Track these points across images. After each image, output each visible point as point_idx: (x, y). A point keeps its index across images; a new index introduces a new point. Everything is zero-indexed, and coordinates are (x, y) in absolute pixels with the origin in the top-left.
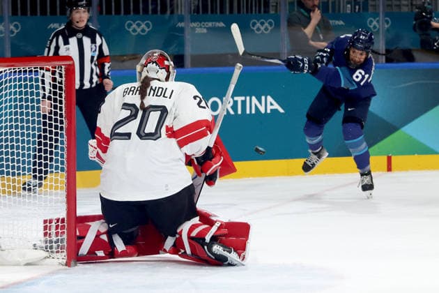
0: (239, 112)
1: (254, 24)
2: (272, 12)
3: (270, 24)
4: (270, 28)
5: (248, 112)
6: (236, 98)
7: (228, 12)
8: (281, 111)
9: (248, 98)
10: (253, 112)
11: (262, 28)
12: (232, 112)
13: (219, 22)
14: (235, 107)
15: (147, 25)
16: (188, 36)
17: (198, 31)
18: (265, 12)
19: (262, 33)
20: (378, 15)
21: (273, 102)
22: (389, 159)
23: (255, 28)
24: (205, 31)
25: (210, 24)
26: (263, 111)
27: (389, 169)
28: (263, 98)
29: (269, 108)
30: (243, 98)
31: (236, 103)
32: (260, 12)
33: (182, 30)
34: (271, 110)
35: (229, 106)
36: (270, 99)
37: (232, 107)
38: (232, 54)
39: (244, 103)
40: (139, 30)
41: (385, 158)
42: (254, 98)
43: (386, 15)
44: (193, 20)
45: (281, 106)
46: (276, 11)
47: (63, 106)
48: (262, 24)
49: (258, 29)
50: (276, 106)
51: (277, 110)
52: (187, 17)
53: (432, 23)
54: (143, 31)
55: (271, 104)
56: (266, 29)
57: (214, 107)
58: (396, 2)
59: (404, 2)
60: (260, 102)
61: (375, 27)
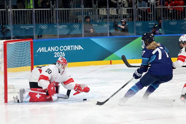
0: (72, 50)
1: (74, 26)
2: (79, 22)
4: (78, 27)
5: (74, 49)
6: (71, 46)
7: (67, 22)
8: (83, 49)
9: (74, 46)
10: (75, 49)
11: (76, 27)
12: (70, 50)
13: (65, 25)
14: (71, 48)
15: (46, 26)
17: (60, 28)
22: (111, 61)
26: (78, 49)
27: (111, 64)
28: (78, 46)
29: (80, 48)
30: (73, 46)
31: (71, 47)
32: (76, 22)
33: (56, 28)
34: (80, 49)
35: (69, 48)
36: (79, 46)
37: (70, 48)
39: (73, 47)
41: (110, 61)
42: (75, 46)
43: (109, 23)
50: (81, 48)
51: (81, 49)
53: (118, 25)
54: (45, 28)
55: (80, 47)
56: (77, 27)
57: (65, 48)
58: (111, 19)
59: (113, 19)
60: (77, 47)
61: (106, 26)
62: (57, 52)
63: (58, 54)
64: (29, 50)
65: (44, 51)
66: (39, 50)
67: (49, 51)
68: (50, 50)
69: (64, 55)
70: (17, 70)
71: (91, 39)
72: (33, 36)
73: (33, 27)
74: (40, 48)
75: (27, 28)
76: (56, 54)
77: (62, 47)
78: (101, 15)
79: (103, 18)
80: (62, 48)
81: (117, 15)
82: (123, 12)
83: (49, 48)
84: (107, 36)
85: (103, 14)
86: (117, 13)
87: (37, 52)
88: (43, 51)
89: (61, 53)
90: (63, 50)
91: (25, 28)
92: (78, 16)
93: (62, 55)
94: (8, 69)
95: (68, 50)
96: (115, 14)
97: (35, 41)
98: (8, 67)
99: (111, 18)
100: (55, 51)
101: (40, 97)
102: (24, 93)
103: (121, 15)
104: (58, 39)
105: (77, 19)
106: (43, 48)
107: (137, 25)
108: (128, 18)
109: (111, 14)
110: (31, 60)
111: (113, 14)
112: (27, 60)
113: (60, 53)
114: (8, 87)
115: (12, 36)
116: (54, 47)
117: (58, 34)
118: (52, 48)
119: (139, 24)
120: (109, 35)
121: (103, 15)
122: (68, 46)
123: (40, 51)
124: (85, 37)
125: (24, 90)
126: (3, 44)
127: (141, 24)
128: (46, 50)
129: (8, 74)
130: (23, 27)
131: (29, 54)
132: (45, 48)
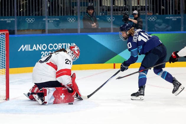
1: (69, 19)
2: (75, 15)
3: (74, 19)
4: (74, 21)
6: (63, 44)
7: (60, 15)
9: (67, 44)
11: (72, 21)
13: (57, 18)
15: (33, 20)
16: (47, 23)
17: (50, 21)
18: (73, 15)
19: (72, 22)
20: (111, 16)
22: (114, 64)
23: (69, 21)
24: (52, 21)
25: (54, 19)
27: (114, 68)
28: (72, 44)
30: (65, 44)
31: (63, 45)
32: (71, 15)
33: (45, 21)
36: (74, 44)
37: (61, 47)
38: (62, 29)
39: (65, 45)
40: (30, 21)
41: (113, 64)
42: (69, 44)
43: (113, 16)
44: (48, 18)
46: (76, 15)
47: (5, 46)
48: (72, 19)
49: (70, 21)
52: (47, 17)
53: (129, 19)
56: (73, 21)
57: (56, 47)
58: (117, 12)
59: (119, 12)
61: (110, 20)
62: (44, 51)
63: (46, 53)
65: (28, 50)
66: (22, 48)
67: (35, 50)
68: (36, 48)
71: (89, 35)
72: (14, 31)
73: (14, 19)
74: (23, 46)
75: (8, 22)
76: (43, 53)
77: (51, 45)
78: (104, 6)
79: (106, 11)
80: (51, 47)
81: (124, 7)
82: (133, 2)
83: (35, 46)
84: (110, 32)
85: (106, 5)
86: (125, 4)
87: (19, 50)
88: (26, 50)
90: (52, 48)
92: (75, 7)
96: (122, 5)
97: (16, 36)
99: (117, 10)
100: (42, 50)
103: (130, 7)
104: (47, 34)
105: (73, 11)
106: (26, 45)
108: (139, 10)
109: (116, 5)
111: (119, 5)
113: (49, 53)
116: (41, 45)
117: (47, 28)
118: (38, 45)
119: (153, 18)
120: (112, 31)
121: (107, 7)
122: (59, 44)
123: (23, 50)
124: (81, 32)
127: (155, 18)
128: (30, 49)
130: (3, 20)
132: (30, 45)
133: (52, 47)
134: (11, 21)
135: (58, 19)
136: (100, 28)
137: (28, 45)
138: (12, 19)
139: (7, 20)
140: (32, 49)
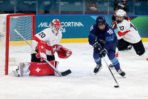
0: (72, 26)
1: (76, 3)
3: (80, 3)
5: (74, 26)
6: (71, 22)
7: (69, 0)
8: (83, 26)
9: (75, 22)
10: (76, 26)
12: (70, 26)
14: (71, 25)
15: (49, 2)
17: (62, 4)
21: (81, 24)
25: (64, 3)
26: (78, 26)
28: (78, 22)
29: (80, 25)
30: (73, 22)
31: (71, 23)
33: (58, 4)
34: (80, 26)
35: (70, 24)
36: (80, 23)
39: (73, 24)
40: (46, 4)
42: (76, 22)
45: (83, 25)
50: (82, 25)
53: (118, 4)
55: (80, 24)
56: (79, 4)
57: (66, 24)
60: (78, 24)
61: (106, 5)
64: (31, 25)
65: (45, 27)
66: (41, 25)
69: (64, 31)
70: (18, 43)
71: (91, 16)
72: (36, 12)
73: (35, 2)
74: (42, 23)
75: (29, 4)
77: (63, 23)
87: (39, 27)
89: (62, 29)
90: (64, 26)
91: (28, 3)
93: (62, 31)
94: (10, 42)
95: (69, 26)
97: (37, 16)
98: (10, 40)
101: (39, 71)
102: (24, 67)
104: (60, 15)
106: (44, 23)
107: (136, 5)
110: (32, 34)
112: (29, 34)
114: (9, 59)
115: (15, 10)
117: (60, 10)
119: (138, 4)
120: (108, 13)
122: (69, 23)
123: (42, 26)
124: (85, 14)
125: (24, 64)
126: (6, 17)
127: (140, 4)
128: (47, 26)
129: (9, 47)
130: (26, 2)
131: (31, 28)
132: (47, 23)
133: (64, 24)
134: (32, 3)
135: (67, 3)
136: (99, 11)
137: (46, 23)
138: (33, 2)
139: (29, 2)
140: (49, 26)
